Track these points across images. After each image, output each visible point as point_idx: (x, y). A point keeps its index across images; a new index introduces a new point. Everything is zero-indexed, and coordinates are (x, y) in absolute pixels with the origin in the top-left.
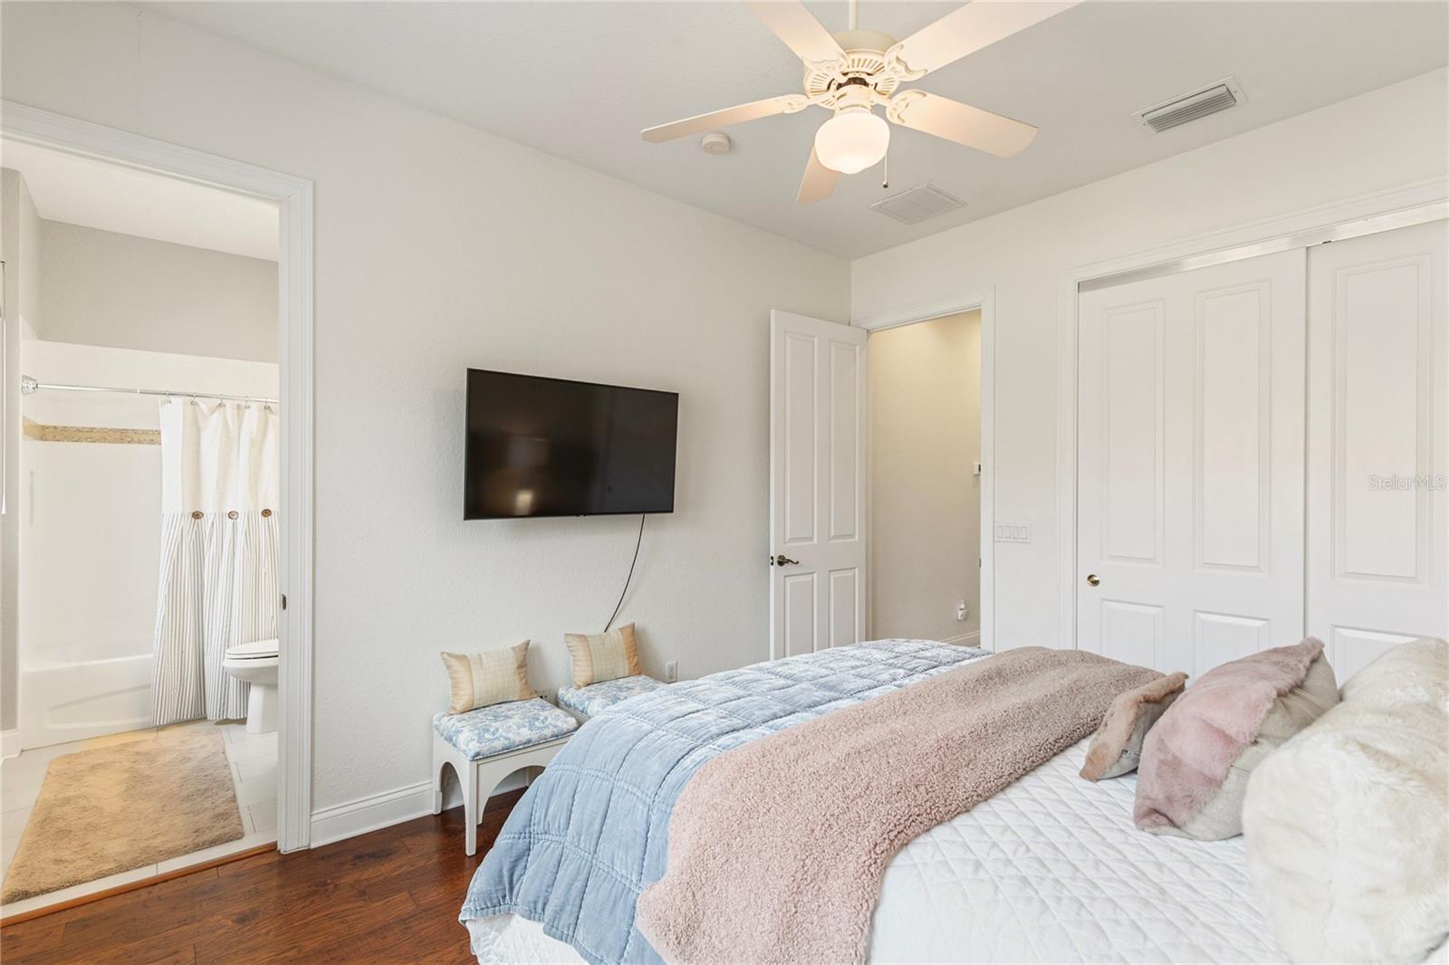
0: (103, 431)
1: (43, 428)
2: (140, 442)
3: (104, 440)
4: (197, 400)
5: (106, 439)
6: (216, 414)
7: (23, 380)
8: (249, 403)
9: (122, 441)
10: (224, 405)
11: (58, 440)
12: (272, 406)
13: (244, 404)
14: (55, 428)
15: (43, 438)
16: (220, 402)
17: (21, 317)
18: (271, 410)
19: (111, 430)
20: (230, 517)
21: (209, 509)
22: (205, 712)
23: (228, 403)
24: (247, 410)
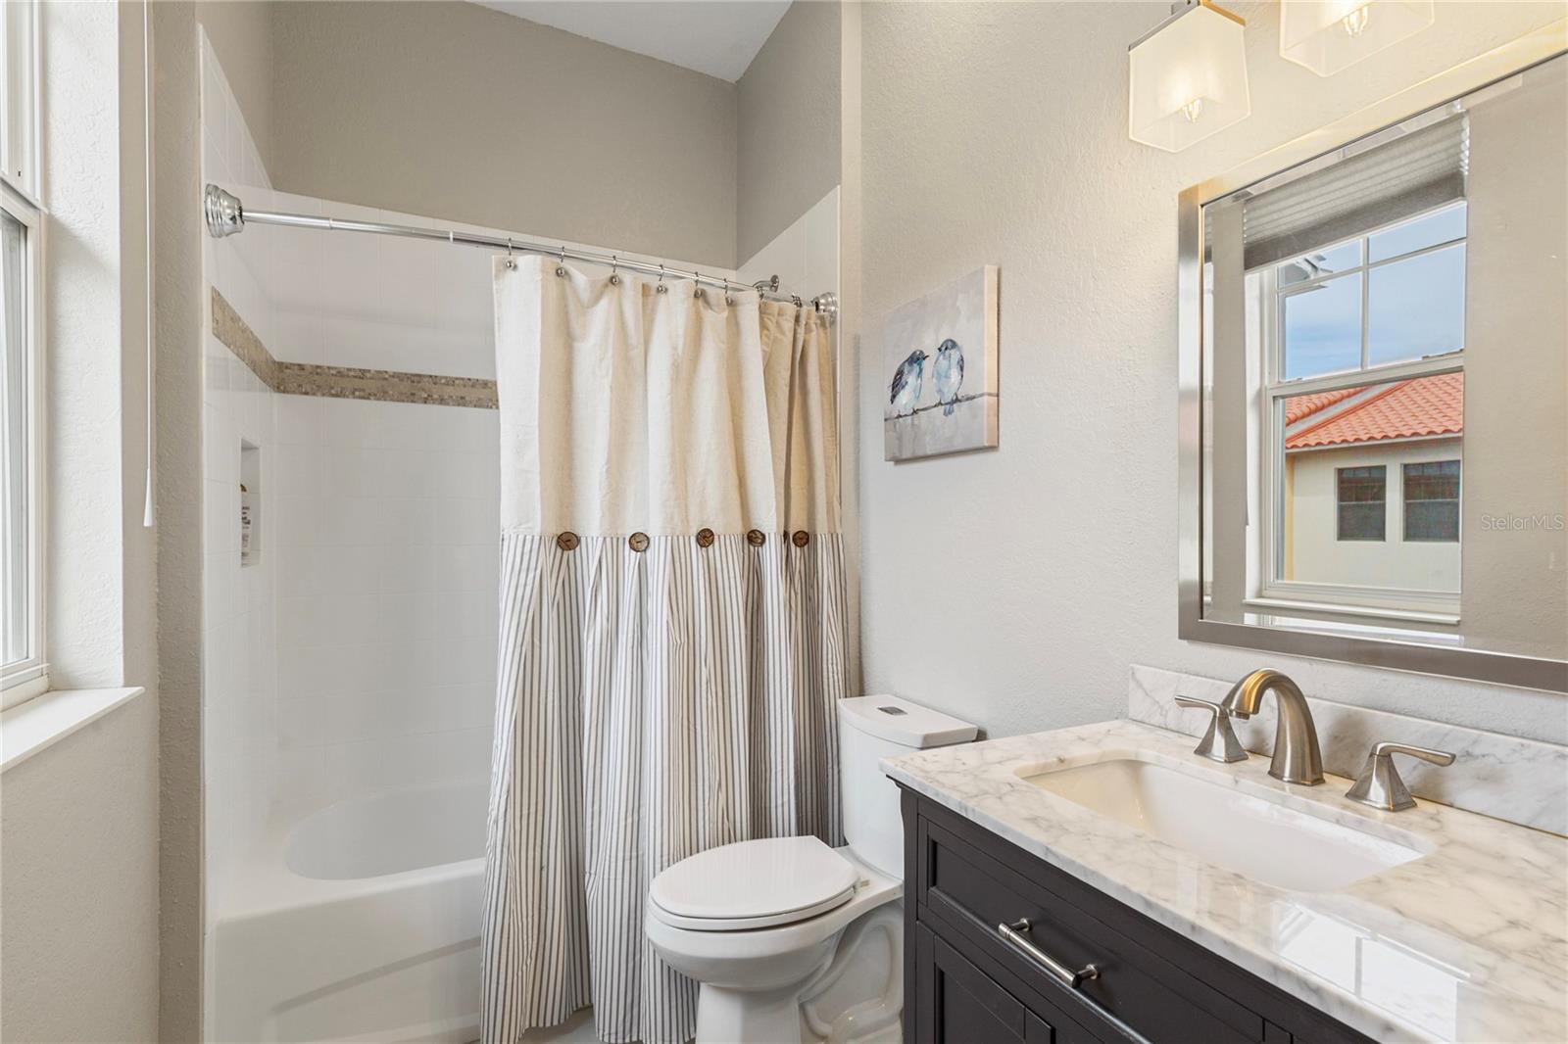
0: (381, 375)
1: (282, 366)
2: (442, 401)
3: (382, 395)
4: (567, 265)
5: (385, 392)
6: (604, 303)
7: (208, 193)
8: (665, 282)
9: (412, 398)
10: (621, 282)
11: (306, 393)
12: (709, 290)
13: (654, 282)
14: (301, 367)
15: (280, 388)
16: (610, 272)
17: (200, 28)
18: (707, 302)
19: (394, 376)
20: (632, 547)
21: (592, 527)
22: (590, 1000)
23: (627, 277)
24: (662, 297)
